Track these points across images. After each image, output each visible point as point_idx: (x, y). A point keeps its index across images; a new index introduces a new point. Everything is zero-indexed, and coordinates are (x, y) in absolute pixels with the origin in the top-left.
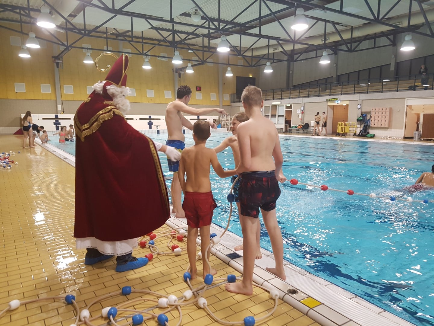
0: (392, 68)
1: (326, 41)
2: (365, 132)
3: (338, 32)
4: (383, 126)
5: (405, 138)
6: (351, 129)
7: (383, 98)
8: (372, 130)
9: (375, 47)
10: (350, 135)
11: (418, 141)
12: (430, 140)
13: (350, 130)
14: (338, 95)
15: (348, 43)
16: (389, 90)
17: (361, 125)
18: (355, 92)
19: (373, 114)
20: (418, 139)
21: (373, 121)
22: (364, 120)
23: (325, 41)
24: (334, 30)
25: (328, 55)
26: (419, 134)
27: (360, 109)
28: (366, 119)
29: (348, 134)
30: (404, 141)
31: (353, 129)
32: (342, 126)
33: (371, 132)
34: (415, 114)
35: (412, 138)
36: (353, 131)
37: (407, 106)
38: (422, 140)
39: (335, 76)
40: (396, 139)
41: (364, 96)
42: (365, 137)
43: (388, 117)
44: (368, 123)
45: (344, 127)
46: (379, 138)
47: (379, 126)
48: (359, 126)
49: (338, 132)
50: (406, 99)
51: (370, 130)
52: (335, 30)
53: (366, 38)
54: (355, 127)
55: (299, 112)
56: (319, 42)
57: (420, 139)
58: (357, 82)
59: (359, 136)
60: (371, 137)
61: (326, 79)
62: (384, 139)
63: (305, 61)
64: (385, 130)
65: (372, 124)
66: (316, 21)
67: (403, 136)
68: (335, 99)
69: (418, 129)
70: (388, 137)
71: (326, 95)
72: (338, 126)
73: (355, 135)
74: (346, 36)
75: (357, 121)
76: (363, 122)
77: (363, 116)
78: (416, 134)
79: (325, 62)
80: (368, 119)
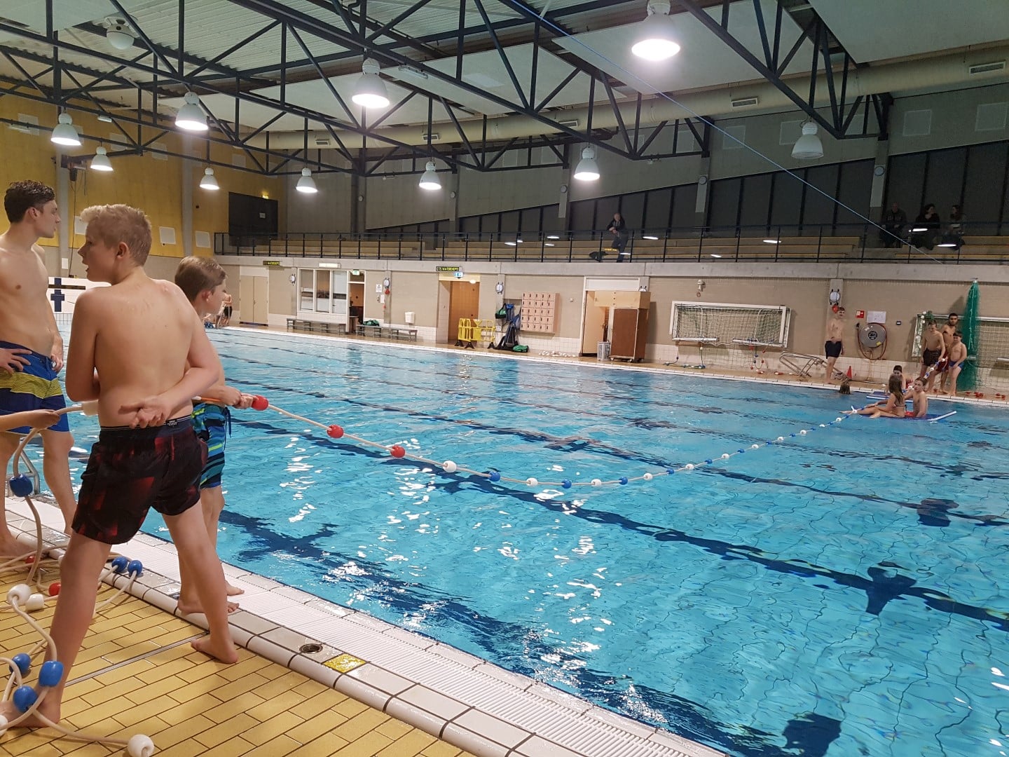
0: (562, 213)
1: (432, 140)
2: (510, 342)
3: (457, 124)
4: (543, 330)
5: (583, 355)
6: (484, 333)
7: (544, 274)
8: (524, 337)
9: (529, 166)
10: (482, 346)
11: (604, 362)
12: (626, 360)
13: (483, 336)
14: (460, 259)
15: (478, 151)
16: (554, 257)
17: (503, 326)
18: (492, 256)
19: (525, 305)
20: (605, 358)
21: (525, 318)
22: (507, 315)
23: (429, 139)
24: (448, 117)
25: (437, 171)
26: (607, 347)
27: (501, 292)
28: (514, 314)
29: (478, 343)
30: (582, 361)
31: (488, 333)
32: (467, 327)
33: (523, 341)
34: (601, 307)
35: (595, 355)
36: (488, 339)
37: (587, 292)
38: (612, 359)
39: (453, 219)
40: (567, 357)
41: (509, 267)
42: (510, 352)
43: (552, 312)
44: (517, 323)
45: (470, 328)
46: (536, 354)
47: (537, 330)
48: (499, 328)
49: (459, 338)
50: (585, 278)
51: (519, 338)
52: (450, 118)
53: (513, 144)
54: (492, 329)
55: (381, 291)
56: (419, 140)
57: (608, 358)
58: (495, 236)
59: (500, 348)
60: (522, 351)
61: (437, 223)
62: (545, 356)
63: (391, 178)
64: (548, 339)
65: (525, 325)
66: (411, 92)
67: (579, 351)
68: (453, 269)
69: (605, 339)
70: (553, 352)
71: (435, 259)
72: (460, 326)
73: (491, 346)
74: (474, 135)
75: (496, 318)
76: (507, 320)
77: (508, 307)
78: (601, 348)
79: (430, 186)
80: (516, 315)
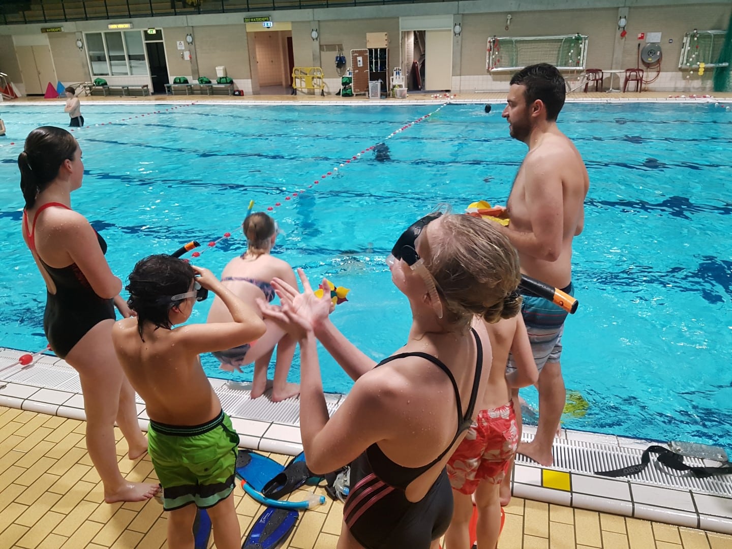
18: (302, 4)
27: (316, 39)
37: (403, 32)
41: (321, 14)
50: (400, 19)
55: (183, 48)
68: (263, 19)
71: (239, 10)
